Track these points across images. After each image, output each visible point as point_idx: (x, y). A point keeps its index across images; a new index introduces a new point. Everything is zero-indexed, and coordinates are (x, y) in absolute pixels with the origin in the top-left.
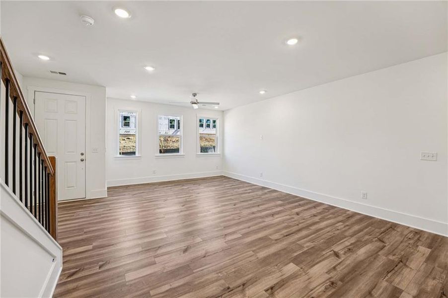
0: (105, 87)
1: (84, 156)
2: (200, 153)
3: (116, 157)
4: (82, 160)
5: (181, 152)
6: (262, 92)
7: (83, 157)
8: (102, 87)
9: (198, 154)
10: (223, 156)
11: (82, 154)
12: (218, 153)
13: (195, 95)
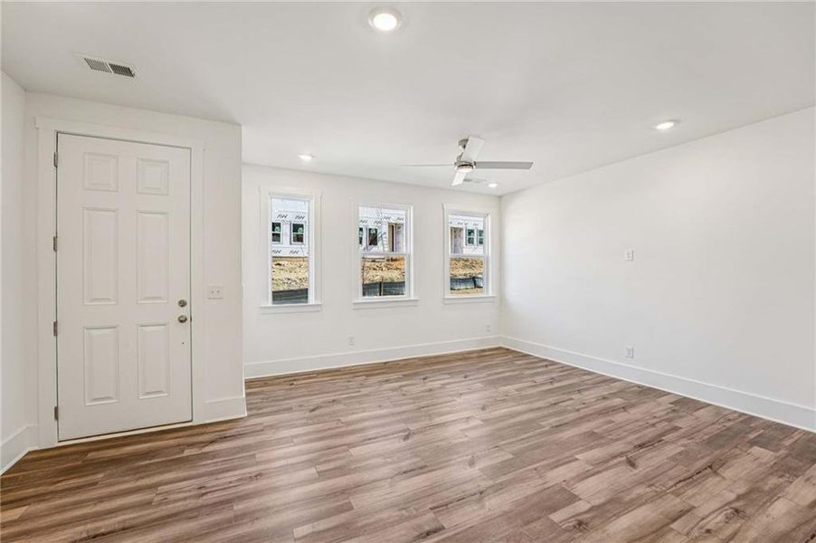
0: (240, 125)
1: (187, 308)
2: (449, 295)
3: (265, 308)
4: (182, 320)
5: (410, 292)
6: (665, 126)
7: (184, 312)
8: (234, 124)
9: (446, 297)
10: (501, 300)
11: (183, 304)
12: (491, 295)
13: (464, 143)
